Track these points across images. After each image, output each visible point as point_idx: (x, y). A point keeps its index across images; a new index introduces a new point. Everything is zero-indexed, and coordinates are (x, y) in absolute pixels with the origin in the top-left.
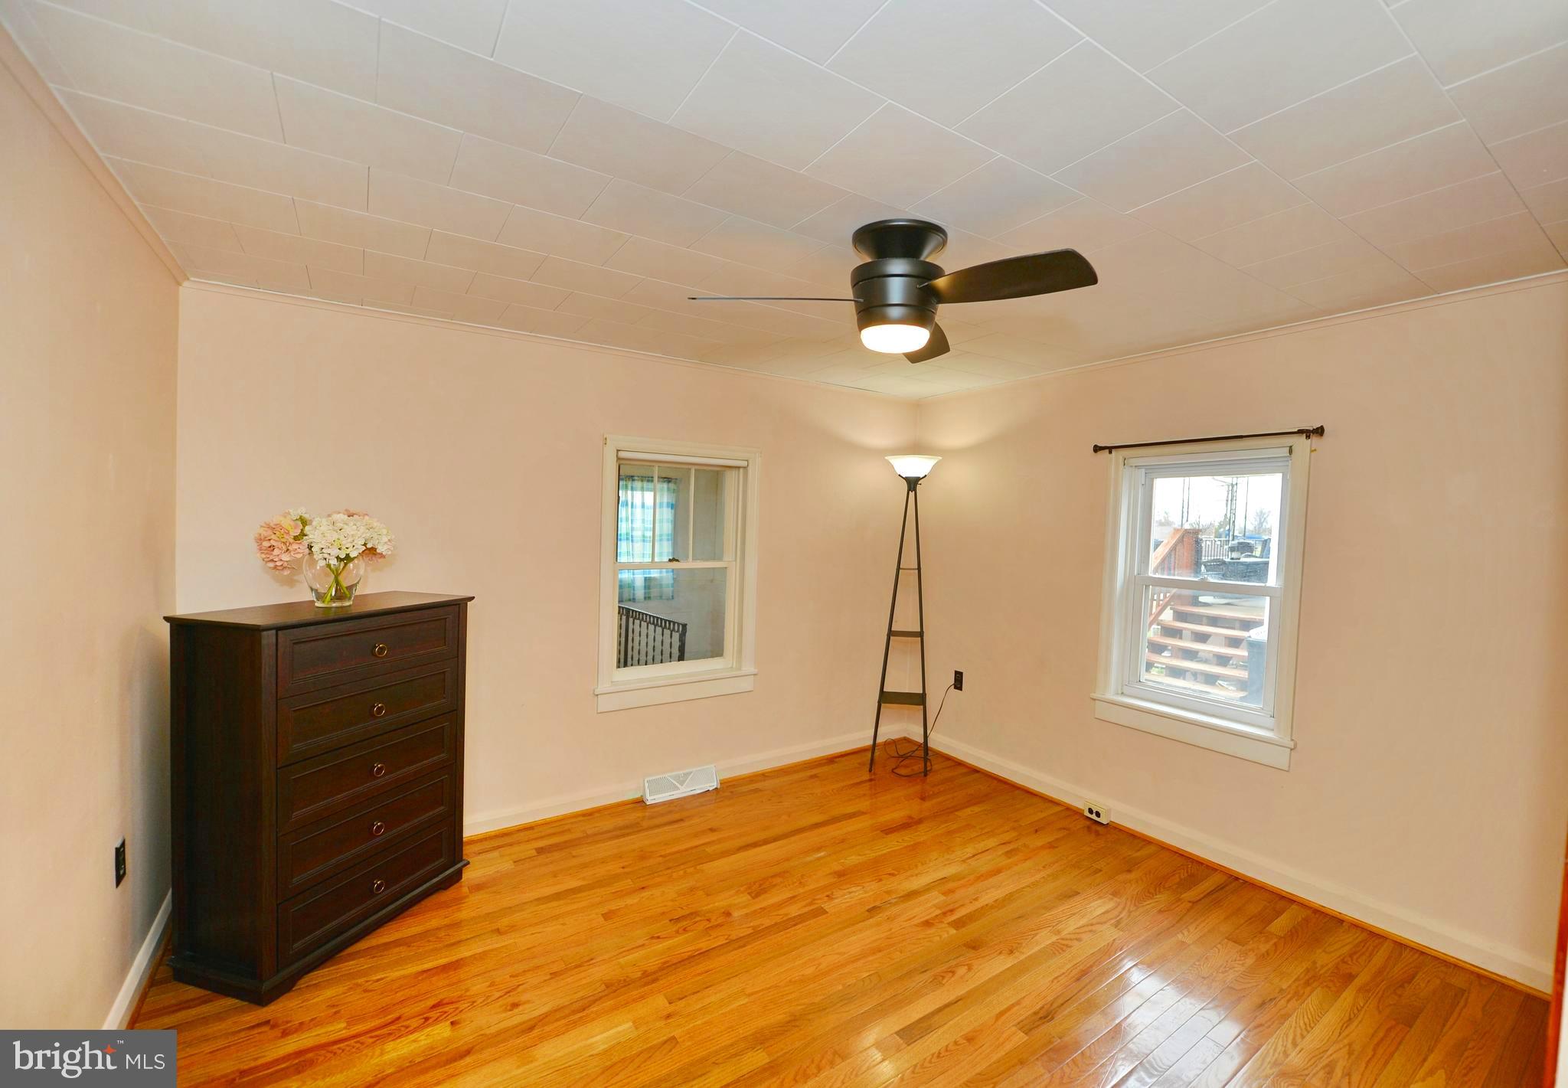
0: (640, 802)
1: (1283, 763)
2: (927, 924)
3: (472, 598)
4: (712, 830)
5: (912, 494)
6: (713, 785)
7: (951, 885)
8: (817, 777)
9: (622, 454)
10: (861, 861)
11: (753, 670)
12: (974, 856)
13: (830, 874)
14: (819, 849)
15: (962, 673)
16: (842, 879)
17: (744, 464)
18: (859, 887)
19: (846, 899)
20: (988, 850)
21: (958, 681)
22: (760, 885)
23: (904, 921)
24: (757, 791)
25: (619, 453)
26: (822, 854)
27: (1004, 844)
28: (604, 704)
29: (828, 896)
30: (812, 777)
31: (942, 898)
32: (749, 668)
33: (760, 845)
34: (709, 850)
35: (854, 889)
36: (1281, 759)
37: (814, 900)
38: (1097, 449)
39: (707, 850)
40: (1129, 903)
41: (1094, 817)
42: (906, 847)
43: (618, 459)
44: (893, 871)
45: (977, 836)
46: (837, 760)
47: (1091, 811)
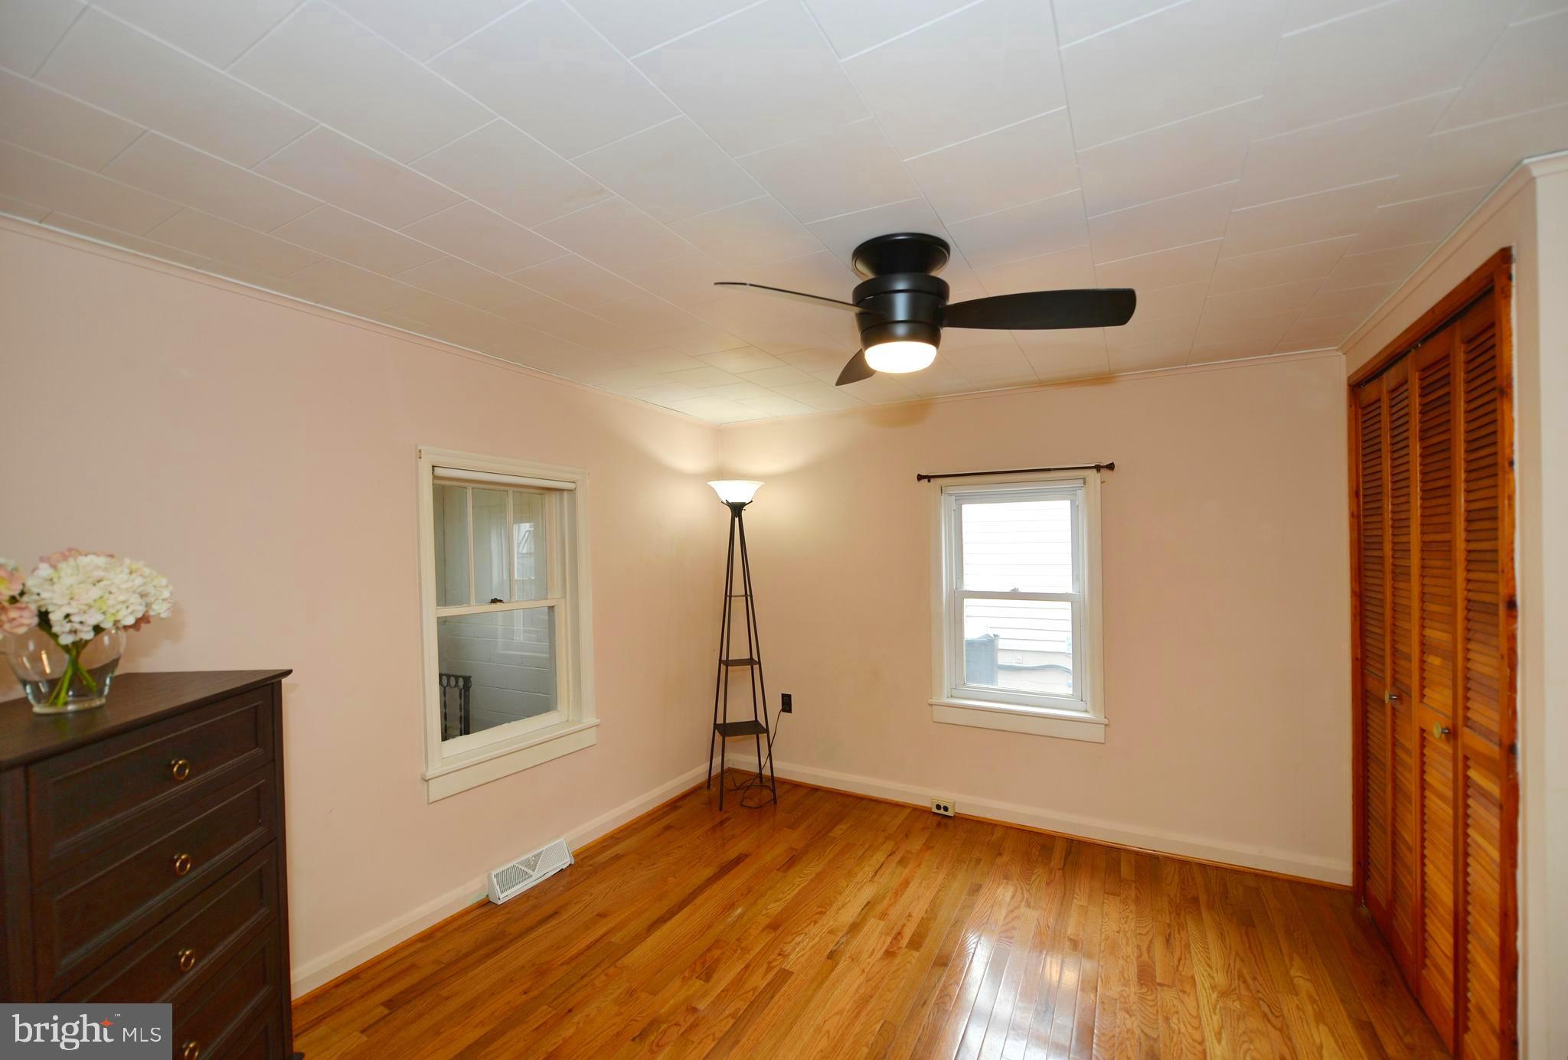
0: (486, 904)
1: (1100, 738)
2: (889, 954)
3: (289, 672)
4: (602, 916)
5: (737, 520)
6: (566, 861)
7: (879, 908)
8: (671, 827)
9: (439, 472)
10: (782, 907)
11: (595, 721)
12: (876, 873)
13: (764, 930)
14: (731, 906)
15: (790, 696)
16: (779, 932)
17: (571, 486)
18: (802, 936)
19: (798, 952)
20: (882, 864)
21: (787, 703)
22: (703, 964)
23: (869, 957)
24: (618, 857)
25: (435, 468)
26: (739, 910)
27: (890, 855)
28: (437, 790)
29: (780, 955)
30: (668, 828)
31: (882, 923)
32: (591, 720)
33: (669, 919)
34: (616, 938)
35: (798, 939)
36: (1098, 734)
37: (770, 963)
38: (920, 477)
39: (613, 940)
40: (1022, 884)
41: (942, 812)
42: (812, 881)
43: (435, 477)
44: (820, 909)
45: (864, 853)
46: (679, 804)
47: (938, 807)
